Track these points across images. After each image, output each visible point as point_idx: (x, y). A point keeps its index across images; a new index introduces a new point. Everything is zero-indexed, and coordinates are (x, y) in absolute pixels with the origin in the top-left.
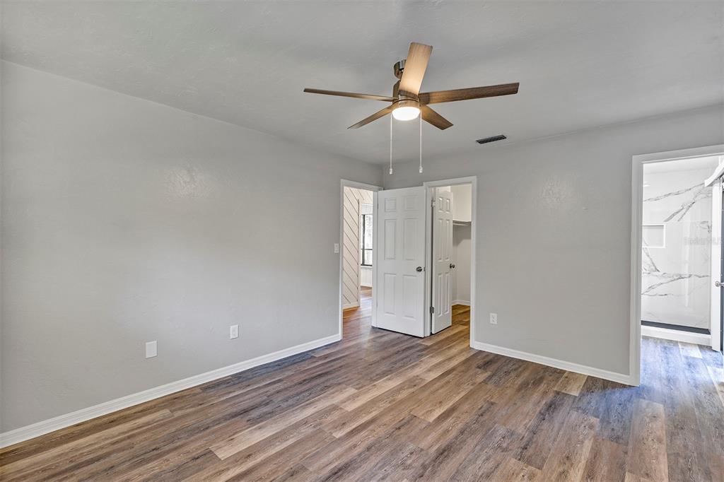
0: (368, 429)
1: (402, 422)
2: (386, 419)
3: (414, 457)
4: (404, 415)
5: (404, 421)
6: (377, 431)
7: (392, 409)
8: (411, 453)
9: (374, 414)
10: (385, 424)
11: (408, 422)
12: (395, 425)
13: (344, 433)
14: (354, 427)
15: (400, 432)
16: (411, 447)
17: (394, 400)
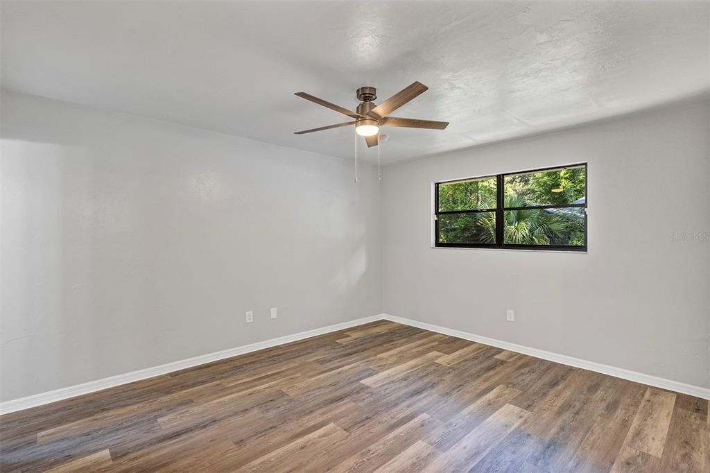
0: (396, 420)
1: (362, 424)
2: (378, 429)
3: (363, 398)
4: (357, 432)
5: (359, 425)
6: (389, 417)
7: (369, 440)
8: (364, 400)
9: (391, 435)
10: (380, 423)
11: (355, 424)
12: (369, 422)
13: (420, 417)
14: (412, 422)
15: (368, 415)
16: (361, 404)
17: (362, 455)
